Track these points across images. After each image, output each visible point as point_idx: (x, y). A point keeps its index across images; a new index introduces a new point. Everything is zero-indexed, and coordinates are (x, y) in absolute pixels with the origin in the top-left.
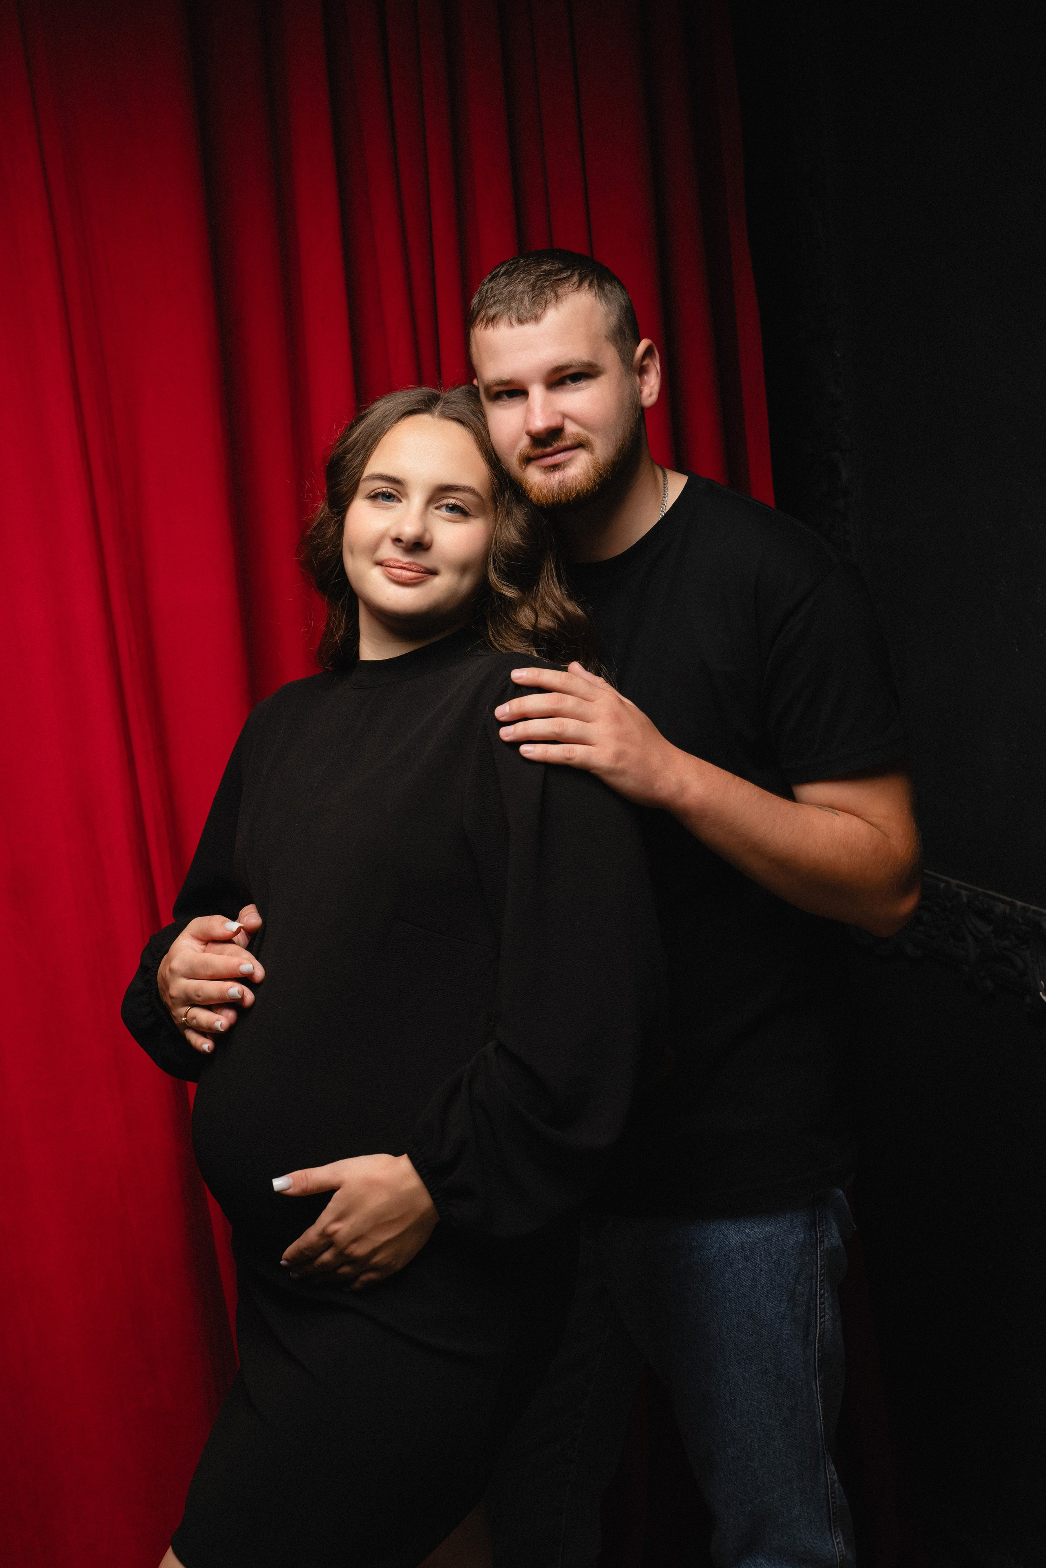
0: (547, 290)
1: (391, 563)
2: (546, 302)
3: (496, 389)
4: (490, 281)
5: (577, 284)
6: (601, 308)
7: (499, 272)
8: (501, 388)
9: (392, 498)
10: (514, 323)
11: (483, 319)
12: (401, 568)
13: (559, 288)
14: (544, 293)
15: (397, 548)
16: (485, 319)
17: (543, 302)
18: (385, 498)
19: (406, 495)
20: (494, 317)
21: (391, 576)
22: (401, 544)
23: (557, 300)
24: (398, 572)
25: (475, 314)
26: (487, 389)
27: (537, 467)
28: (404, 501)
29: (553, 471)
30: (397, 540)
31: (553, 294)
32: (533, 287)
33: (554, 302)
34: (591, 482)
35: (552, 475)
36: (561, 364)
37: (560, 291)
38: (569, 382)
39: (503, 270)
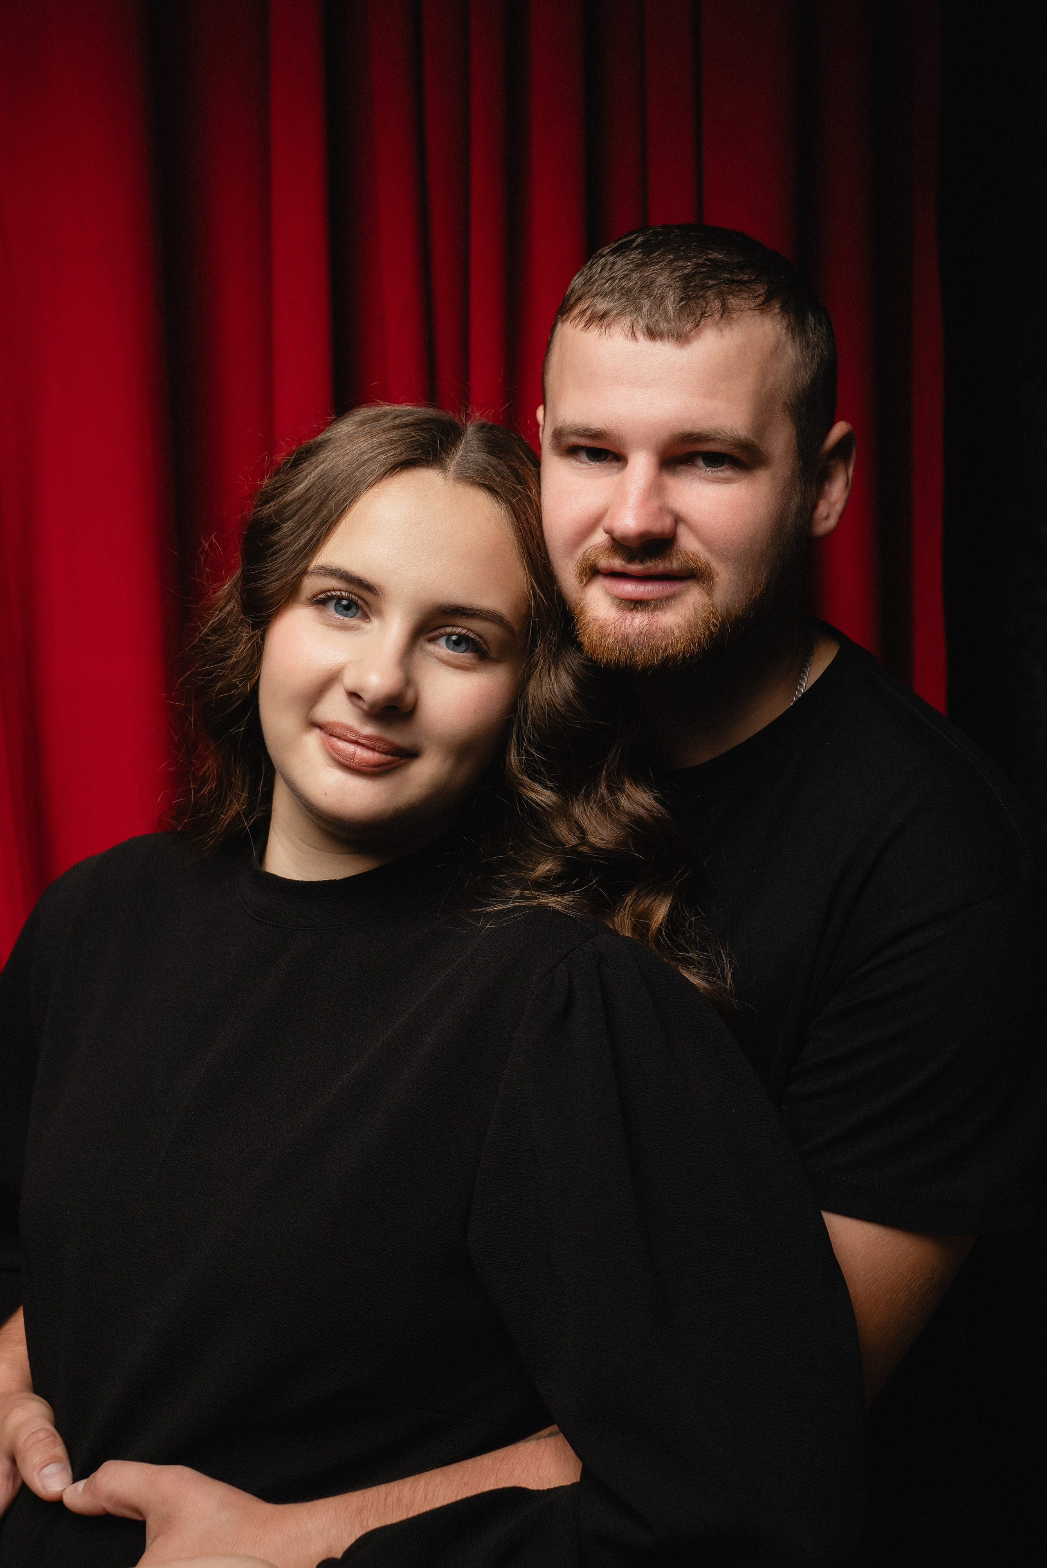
0: (709, 293)
1: (338, 731)
2: (703, 314)
3: (574, 440)
4: (613, 252)
5: (762, 298)
6: (791, 353)
7: (633, 241)
8: (583, 442)
9: (354, 610)
10: (640, 336)
11: (584, 311)
12: (356, 743)
13: (731, 296)
14: (704, 297)
15: (353, 709)
16: (589, 312)
17: (699, 313)
18: (340, 609)
19: (379, 613)
20: (604, 315)
21: (335, 755)
22: (360, 703)
23: (722, 315)
24: (351, 748)
25: (572, 302)
26: (558, 434)
27: (607, 593)
28: (375, 623)
29: (632, 610)
30: (354, 695)
31: (717, 304)
32: (687, 279)
33: (717, 316)
34: (694, 645)
35: (629, 616)
36: (698, 430)
37: (733, 301)
38: (701, 463)
39: (640, 240)
